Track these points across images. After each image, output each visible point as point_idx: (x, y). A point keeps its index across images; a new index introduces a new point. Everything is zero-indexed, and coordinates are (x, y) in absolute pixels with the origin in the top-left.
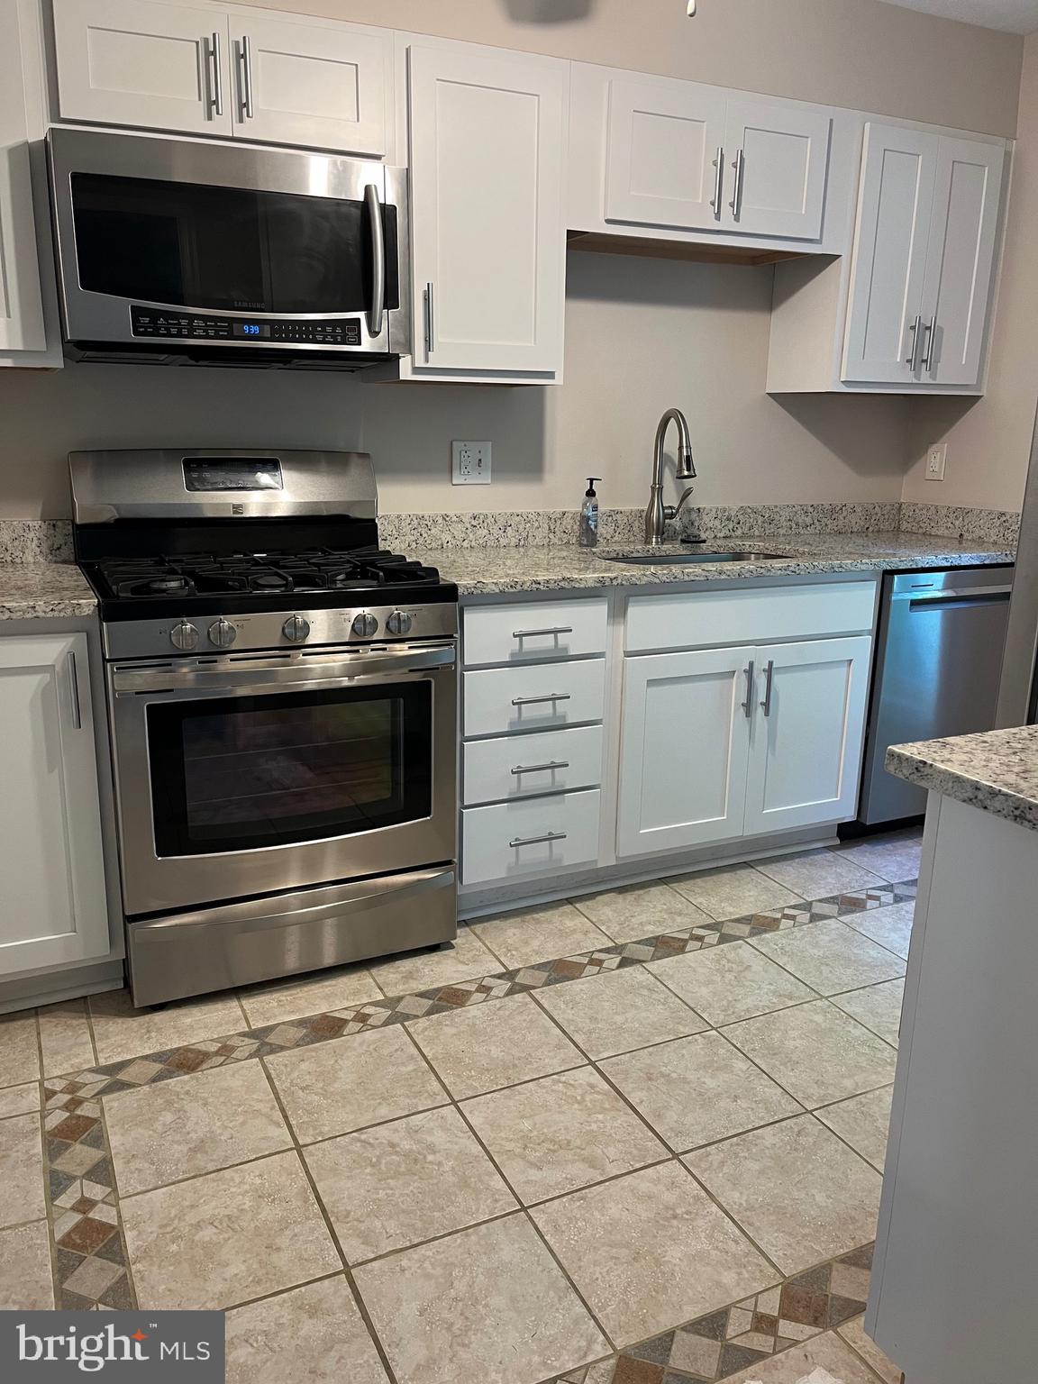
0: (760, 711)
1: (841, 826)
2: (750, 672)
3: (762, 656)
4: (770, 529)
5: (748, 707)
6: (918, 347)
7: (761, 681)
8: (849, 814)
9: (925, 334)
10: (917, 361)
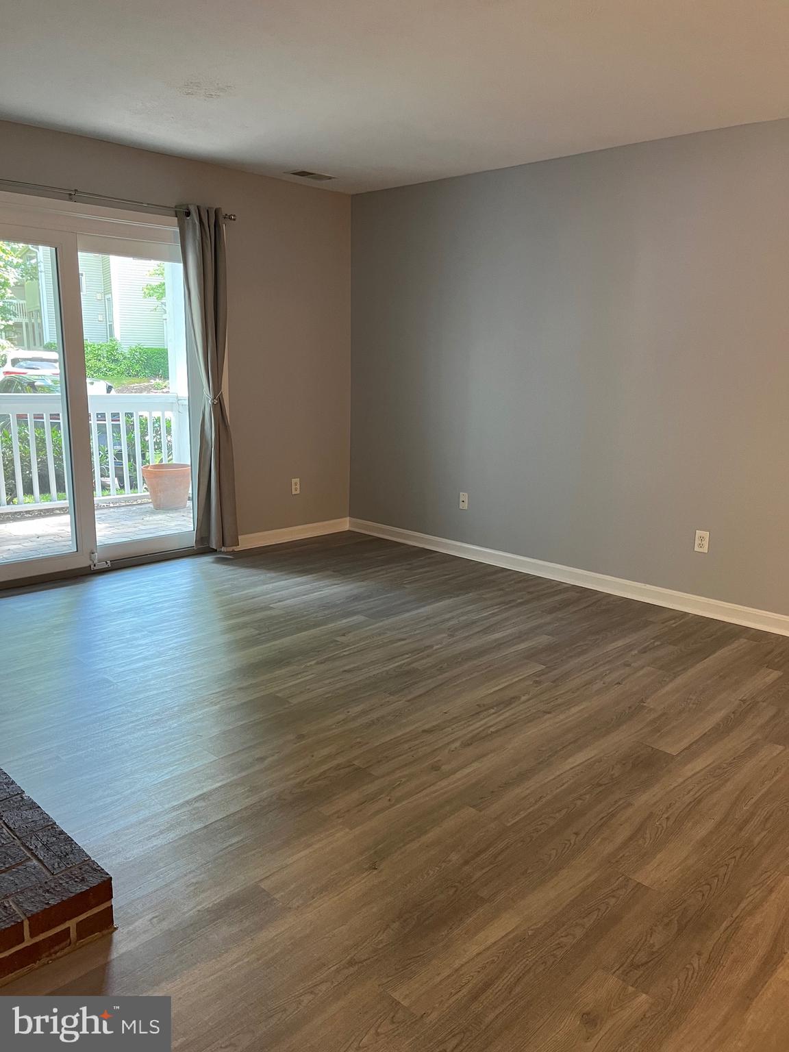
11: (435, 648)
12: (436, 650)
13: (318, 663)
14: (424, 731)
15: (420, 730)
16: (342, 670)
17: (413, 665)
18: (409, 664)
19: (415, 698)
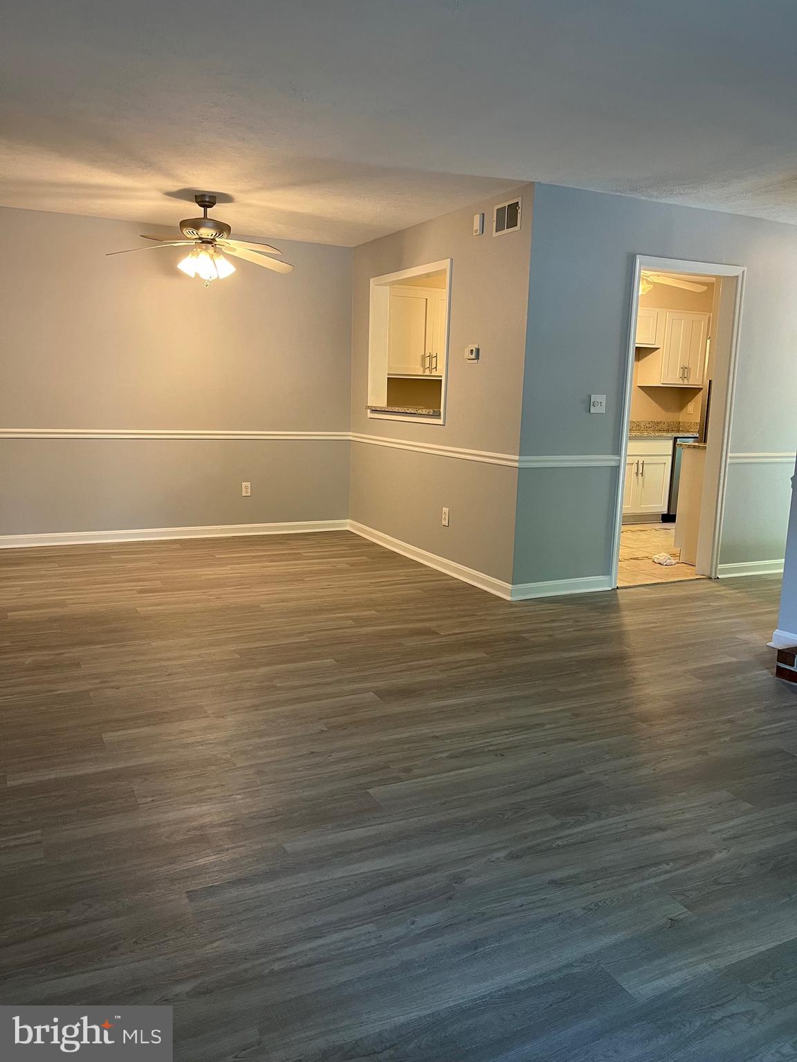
0: (640, 475)
1: (663, 515)
2: (638, 463)
3: (641, 460)
4: (638, 428)
5: (637, 473)
6: (683, 374)
7: (640, 466)
8: (665, 511)
9: (685, 370)
10: (683, 378)
11: (502, 854)
12: (504, 848)
13: (708, 853)
14: (575, 740)
15: (577, 742)
16: (668, 832)
17: (556, 822)
18: (563, 826)
19: (573, 774)
